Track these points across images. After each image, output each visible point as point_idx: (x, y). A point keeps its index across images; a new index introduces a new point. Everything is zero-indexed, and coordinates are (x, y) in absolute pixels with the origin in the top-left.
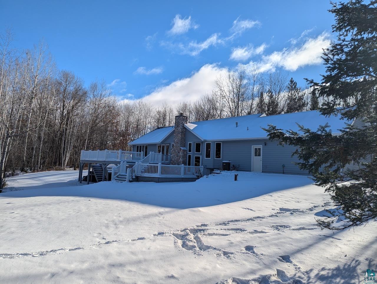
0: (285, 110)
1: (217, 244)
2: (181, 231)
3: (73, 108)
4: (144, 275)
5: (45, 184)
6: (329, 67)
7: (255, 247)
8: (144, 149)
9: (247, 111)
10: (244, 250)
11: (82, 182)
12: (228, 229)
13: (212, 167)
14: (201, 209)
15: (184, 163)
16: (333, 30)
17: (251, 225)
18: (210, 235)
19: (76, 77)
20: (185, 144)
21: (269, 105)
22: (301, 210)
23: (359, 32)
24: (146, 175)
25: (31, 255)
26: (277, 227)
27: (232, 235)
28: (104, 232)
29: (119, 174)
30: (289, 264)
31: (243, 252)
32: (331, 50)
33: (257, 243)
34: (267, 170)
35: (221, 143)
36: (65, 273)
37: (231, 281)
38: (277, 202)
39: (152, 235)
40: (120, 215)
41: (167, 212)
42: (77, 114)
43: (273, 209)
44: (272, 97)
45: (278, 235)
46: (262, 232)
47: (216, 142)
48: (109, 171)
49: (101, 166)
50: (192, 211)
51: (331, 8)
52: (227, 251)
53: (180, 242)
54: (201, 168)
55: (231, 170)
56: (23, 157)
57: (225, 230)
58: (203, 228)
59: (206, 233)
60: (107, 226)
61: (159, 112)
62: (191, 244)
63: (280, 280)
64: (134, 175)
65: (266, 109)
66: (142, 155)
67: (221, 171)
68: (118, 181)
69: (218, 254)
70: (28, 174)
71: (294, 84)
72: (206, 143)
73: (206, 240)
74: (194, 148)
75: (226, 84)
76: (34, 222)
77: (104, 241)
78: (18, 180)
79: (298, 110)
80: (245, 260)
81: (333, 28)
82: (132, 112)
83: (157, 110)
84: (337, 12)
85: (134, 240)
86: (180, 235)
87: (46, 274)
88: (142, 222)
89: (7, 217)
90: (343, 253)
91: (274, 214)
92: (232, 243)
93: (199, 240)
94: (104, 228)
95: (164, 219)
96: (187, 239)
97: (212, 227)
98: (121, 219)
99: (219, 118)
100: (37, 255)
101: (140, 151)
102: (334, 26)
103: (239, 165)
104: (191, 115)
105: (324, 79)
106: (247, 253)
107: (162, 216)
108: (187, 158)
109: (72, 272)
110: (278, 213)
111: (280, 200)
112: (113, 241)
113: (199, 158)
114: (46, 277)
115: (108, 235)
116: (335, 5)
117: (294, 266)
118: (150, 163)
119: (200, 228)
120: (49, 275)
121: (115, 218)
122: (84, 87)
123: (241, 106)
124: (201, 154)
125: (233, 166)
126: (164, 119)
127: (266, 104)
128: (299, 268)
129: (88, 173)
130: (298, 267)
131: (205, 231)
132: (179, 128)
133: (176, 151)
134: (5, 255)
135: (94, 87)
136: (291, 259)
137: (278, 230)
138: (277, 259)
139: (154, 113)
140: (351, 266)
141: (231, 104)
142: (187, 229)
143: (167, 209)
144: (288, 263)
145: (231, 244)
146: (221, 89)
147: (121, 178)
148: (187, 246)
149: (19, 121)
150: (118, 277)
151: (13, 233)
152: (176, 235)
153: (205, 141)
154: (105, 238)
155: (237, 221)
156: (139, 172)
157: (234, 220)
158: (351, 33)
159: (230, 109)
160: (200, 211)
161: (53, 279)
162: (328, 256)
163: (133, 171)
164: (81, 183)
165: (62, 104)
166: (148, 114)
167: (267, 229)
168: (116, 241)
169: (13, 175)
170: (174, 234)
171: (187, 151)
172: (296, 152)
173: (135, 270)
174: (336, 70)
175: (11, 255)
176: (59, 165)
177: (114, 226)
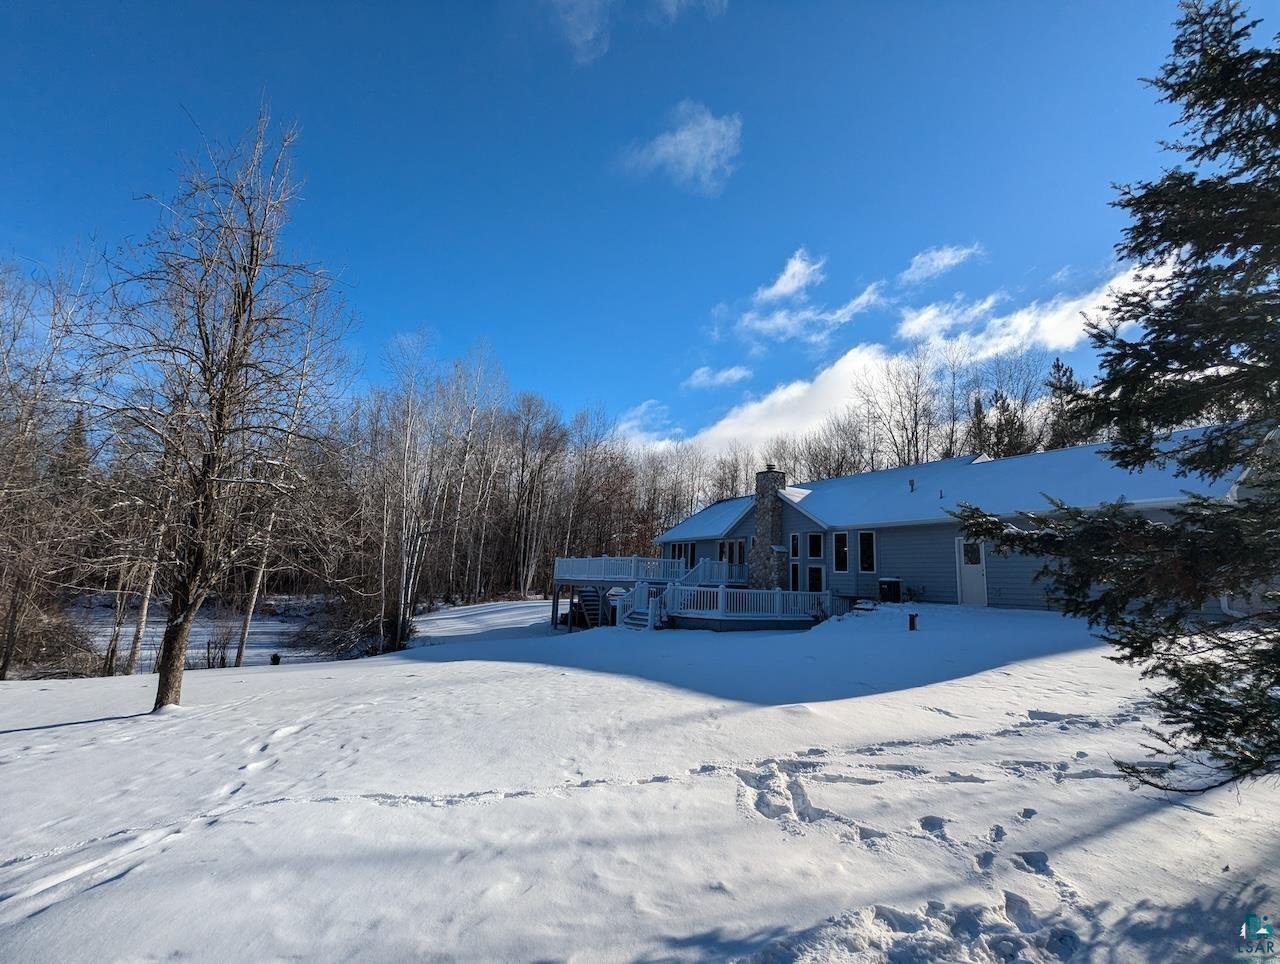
0: (1046, 441)
1: (843, 805)
2: (758, 765)
3: (541, 467)
4: (654, 877)
5: (486, 630)
6: (1109, 354)
7: (950, 821)
8: (687, 551)
9: (940, 448)
10: (918, 830)
11: (559, 626)
12: (879, 767)
13: (852, 593)
14: (812, 707)
15: (783, 585)
16: (1121, 255)
17: (943, 758)
18: (830, 779)
19: (547, 403)
20: (781, 537)
21: (1000, 429)
22: (1092, 719)
23: (1198, 254)
24: (692, 613)
25: (429, 801)
26: (1017, 767)
27: (888, 783)
28: (582, 756)
29: (632, 610)
30: (1044, 878)
31: (914, 833)
32: (1114, 309)
33: (955, 811)
34: (999, 599)
35: (874, 533)
36: (487, 854)
37: (872, 915)
38: (1022, 692)
39: (688, 773)
40: (623, 715)
41: (727, 712)
42: (550, 480)
43: (1008, 714)
44: (1007, 410)
45: (1019, 790)
46: (972, 779)
47: (859, 532)
48: (612, 603)
49: (597, 592)
50: (790, 712)
51: (1117, 196)
52: (870, 827)
53: (751, 794)
54: (826, 596)
55: (904, 601)
56: (448, 573)
57: (871, 767)
58: (813, 759)
59: (819, 774)
60: (590, 742)
61: (722, 464)
62: (776, 801)
63: (1010, 924)
64: (664, 612)
65: (993, 439)
66: (683, 565)
67: (875, 605)
68: (630, 627)
69: (845, 836)
70: (456, 608)
71: (1065, 372)
72: (834, 534)
73: (818, 794)
74: (804, 546)
75: (879, 387)
76: (448, 721)
77: (578, 780)
78: (438, 622)
79: (1084, 438)
80: (918, 858)
81: (1120, 251)
82: (663, 468)
83: (718, 458)
84: (1136, 204)
85: (644, 782)
86: (754, 776)
87: (448, 852)
88: (666, 736)
89: (403, 707)
90: (1218, 857)
91: (1012, 728)
92: (885, 806)
93: (799, 790)
94: (582, 746)
95: (719, 731)
96: (768, 787)
97: (836, 759)
98: (622, 725)
99: (868, 469)
100: (441, 804)
101: (679, 558)
102: (1121, 247)
103: (923, 587)
104: (798, 465)
105: (1099, 385)
106: (924, 838)
107: (716, 722)
108: (788, 570)
109: (500, 853)
110: (1022, 724)
111: (1032, 688)
112: (598, 781)
113: (818, 571)
114: (448, 860)
115: (590, 764)
116: (1127, 190)
117: (1057, 886)
118: (700, 586)
119: (805, 759)
120: (455, 854)
121: (610, 721)
122: (561, 423)
123: (925, 437)
124: (823, 562)
125: (909, 590)
126: (734, 478)
127: (992, 429)
128: (1072, 895)
129: (568, 606)
130: (1071, 890)
131: (818, 768)
132: (766, 500)
133: (762, 555)
134: (384, 796)
135: (581, 421)
136: (1051, 865)
137: (1020, 776)
138: (1008, 861)
139: (710, 467)
140: (1240, 904)
141: (896, 433)
142: (773, 761)
143: (729, 704)
144: (1040, 876)
145: (883, 808)
146: (868, 401)
147: (636, 620)
148: (768, 805)
149: (441, 499)
150: (595, 876)
151: (406, 745)
152: (744, 776)
153: (833, 529)
154: (581, 771)
155: (904, 744)
156: (676, 606)
157: (896, 741)
158: (1173, 258)
159: (894, 447)
160: (808, 713)
161: (461, 864)
162: (1168, 866)
163: (663, 604)
164: (556, 628)
165: (521, 461)
166: (698, 469)
167: (986, 771)
168: (604, 781)
169: (429, 610)
170: (739, 773)
171: (788, 553)
172: (1045, 571)
173: (635, 861)
174: (1130, 360)
175: (395, 797)
176: (516, 589)
177: (605, 741)
